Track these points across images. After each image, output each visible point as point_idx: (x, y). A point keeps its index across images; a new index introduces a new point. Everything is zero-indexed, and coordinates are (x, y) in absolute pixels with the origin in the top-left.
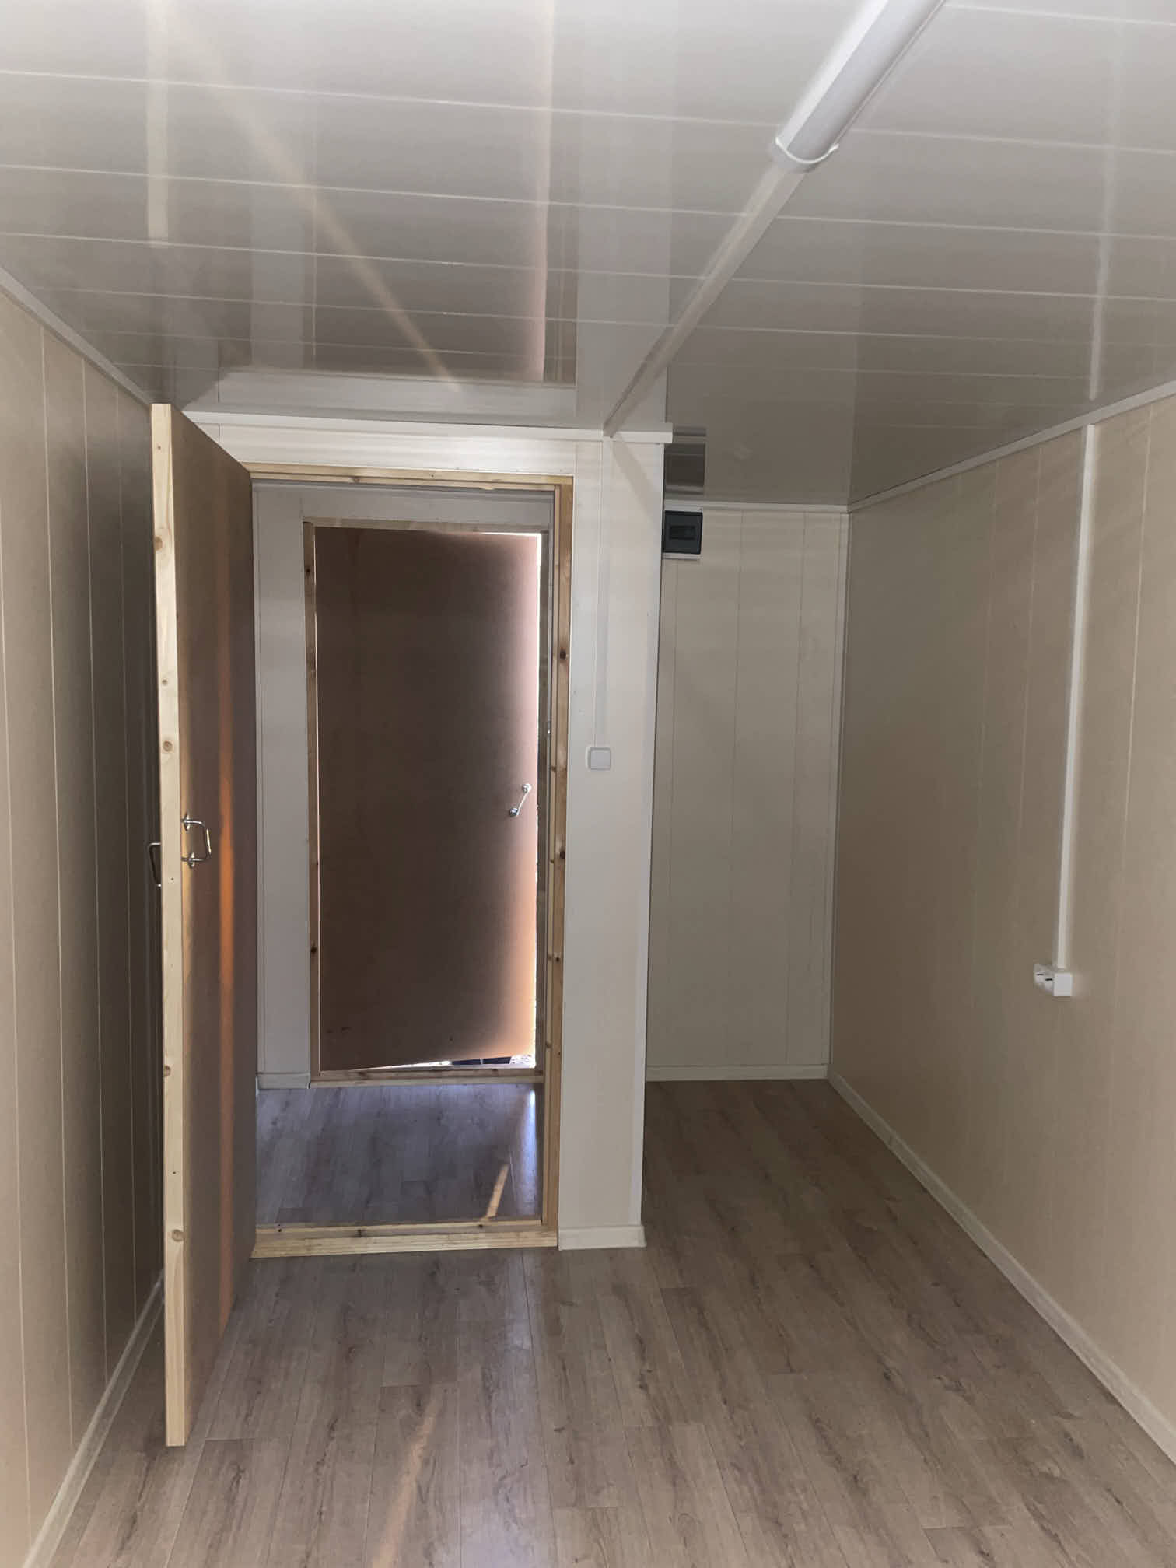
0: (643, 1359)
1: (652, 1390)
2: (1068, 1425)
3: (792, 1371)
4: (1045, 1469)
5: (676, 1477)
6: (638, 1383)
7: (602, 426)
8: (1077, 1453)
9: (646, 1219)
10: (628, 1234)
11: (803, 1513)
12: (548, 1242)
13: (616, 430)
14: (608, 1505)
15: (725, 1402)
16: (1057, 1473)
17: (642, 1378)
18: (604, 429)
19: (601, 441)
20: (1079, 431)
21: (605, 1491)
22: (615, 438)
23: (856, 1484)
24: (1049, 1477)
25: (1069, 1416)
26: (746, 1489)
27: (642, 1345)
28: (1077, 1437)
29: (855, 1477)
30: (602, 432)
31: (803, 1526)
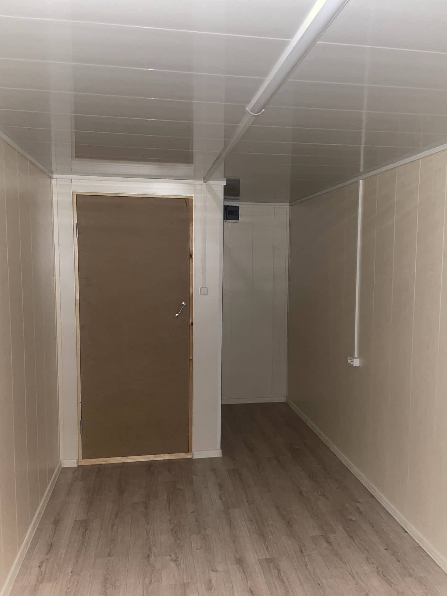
0: (221, 490)
1: (224, 499)
2: (358, 505)
3: (270, 492)
4: (350, 518)
5: (231, 524)
6: (219, 498)
7: (202, 179)
8: (361, 513)
9: (222, 447)
10: (216, 452)
11: (271, 532)
12: (189, 456)
13: (208, 180)
14: (208, 533)
15: (247, 502)
16: (354, 519)
17: (220, 496)
18: (204, 180)
19: (202, 184)
20: (357, 182)
21: (208, 529)
22: (207, 183)
23: (289, 524)
24: (351, 520)
25: (359, 502)
26: (253, 527)
27: (220, 486)
28: (361, 509)
29: (289, 522)
30: (202, 181)
31: (271, 537)
